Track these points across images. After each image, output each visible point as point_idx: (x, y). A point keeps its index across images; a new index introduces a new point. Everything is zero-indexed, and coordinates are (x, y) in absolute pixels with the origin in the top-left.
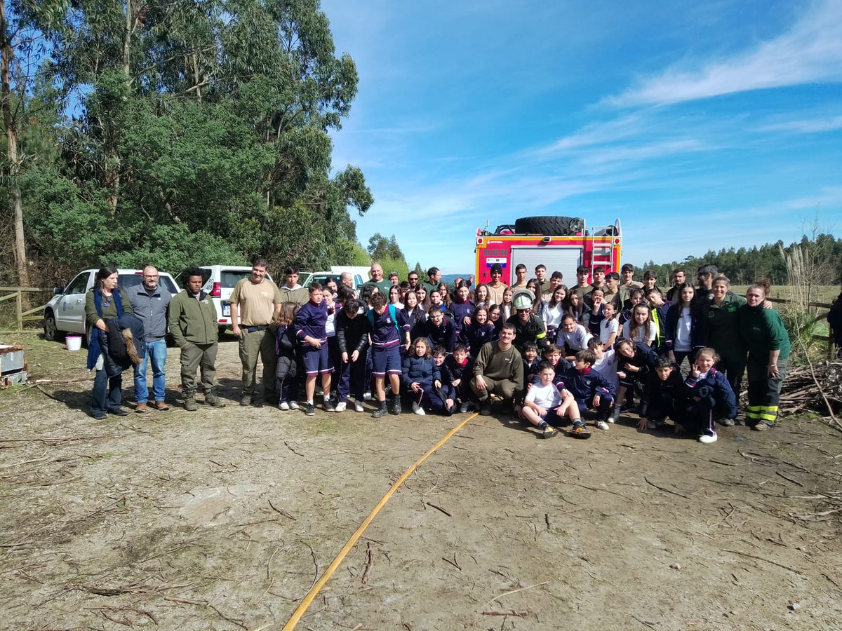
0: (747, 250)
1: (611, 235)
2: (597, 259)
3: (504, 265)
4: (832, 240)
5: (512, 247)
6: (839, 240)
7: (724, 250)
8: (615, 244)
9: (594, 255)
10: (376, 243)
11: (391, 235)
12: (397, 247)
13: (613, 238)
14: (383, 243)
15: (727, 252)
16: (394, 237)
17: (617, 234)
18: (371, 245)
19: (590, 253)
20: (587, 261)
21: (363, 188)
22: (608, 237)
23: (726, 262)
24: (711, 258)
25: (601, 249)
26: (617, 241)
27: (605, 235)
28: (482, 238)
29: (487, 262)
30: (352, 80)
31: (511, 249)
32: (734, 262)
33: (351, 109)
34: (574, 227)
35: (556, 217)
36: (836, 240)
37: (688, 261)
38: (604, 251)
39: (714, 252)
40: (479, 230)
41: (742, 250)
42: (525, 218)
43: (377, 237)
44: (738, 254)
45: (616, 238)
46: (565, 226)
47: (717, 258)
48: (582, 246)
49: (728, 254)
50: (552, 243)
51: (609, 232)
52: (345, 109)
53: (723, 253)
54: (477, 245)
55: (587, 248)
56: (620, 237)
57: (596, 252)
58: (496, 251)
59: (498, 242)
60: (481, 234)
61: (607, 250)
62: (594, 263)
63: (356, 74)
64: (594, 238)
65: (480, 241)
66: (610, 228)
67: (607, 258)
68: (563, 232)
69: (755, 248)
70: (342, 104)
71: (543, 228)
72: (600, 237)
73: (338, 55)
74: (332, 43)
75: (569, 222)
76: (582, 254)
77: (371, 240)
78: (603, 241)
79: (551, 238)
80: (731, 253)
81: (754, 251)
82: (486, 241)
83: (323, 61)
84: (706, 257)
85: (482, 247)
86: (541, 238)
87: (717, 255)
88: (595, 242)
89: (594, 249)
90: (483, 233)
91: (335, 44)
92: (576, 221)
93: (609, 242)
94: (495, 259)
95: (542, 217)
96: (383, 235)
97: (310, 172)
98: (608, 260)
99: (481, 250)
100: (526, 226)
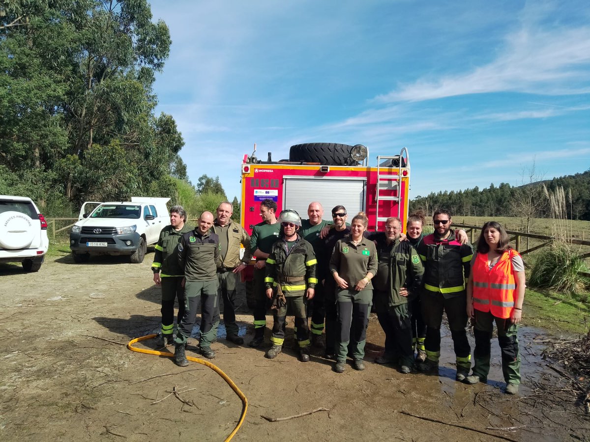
0: (455, 193)
1: (399, 166)
2: (383, 193)
3: (275, 198)
4: (509, 187)
5: (284, 177)
6: (513, 187)
7: (441, 192)
8: (403, 176)
9: (379, 188)
10: (204, 181)
11: (216, 177)
12: (220, 185)
13: (402, 170)
14: (209, 182)
15: (442, 193)
16: (218, 178)
17: (404, 166)
18: (200, 183)
19: (375, 186)
20: (371, 196)
21: (176, 132)
22: (394, 168)
23: (443, 200)
24: (433, 197)
25: (386, 182)
26: (405, 173)
27: (391, 166)
28: (249, 166)
29: (255, 194)
30: (165, 41)
31: (283, 179)
32: (447, 200)
33: (165, 66)
34: (356, 155)
35: (336, 145)
36: (511, 187)
37: (417, 199)
38: (390, 184)
39: (434, 193)
40: (246, 156)
41: (452, 192)
42: (300, 145)
43: (205, 177)
44: (449, 195)
45: (404, 169)
46: (346, 155)
47: (437, 197)
48: (365, 179)
49: (444, 195)
50: (332, 173)
51: (396, 163)
52: (159, 65)
53: (440, 194)
54: (243, 174)
55: (371, 181)
56: (408, 168)
57: (381, 185)
58: (265, 181)
59: (267, 171)
60: (248, 161)
61: (394, 183)
62: (379, 198)
63: (169, 37)
64: (379, 169)
65: (246, 169)
66: (397, 157)
67: (393, 192)
68: (343, 161)
69: (461, 191)
70: (156, 61)
71: (321, 157)
72: (386, 169)
73: (154, 21)
74: (149, 12)
75: (349, 150)
76: (365, 187)
77: (200, 179)
78: (390, 173)
79: (330, 168)
80: (445, 194)
81: (460, 193)
82: (253, 169)
83: (141, 25)
84: (429, 197)
85: (249, 176)
86: (318, 167)
87: (436, 195)
88: (381, 173)
89: (379, 182)
90: (252, 160)
91: (152, 12)
92: (358, 148)
93: (396, 173)
94: (264, 191)
95: (319, 144)
96: (209, 176)
97: (125, 116)
98: (395, 195)
99: (248, 180)
100: (300, 153)
